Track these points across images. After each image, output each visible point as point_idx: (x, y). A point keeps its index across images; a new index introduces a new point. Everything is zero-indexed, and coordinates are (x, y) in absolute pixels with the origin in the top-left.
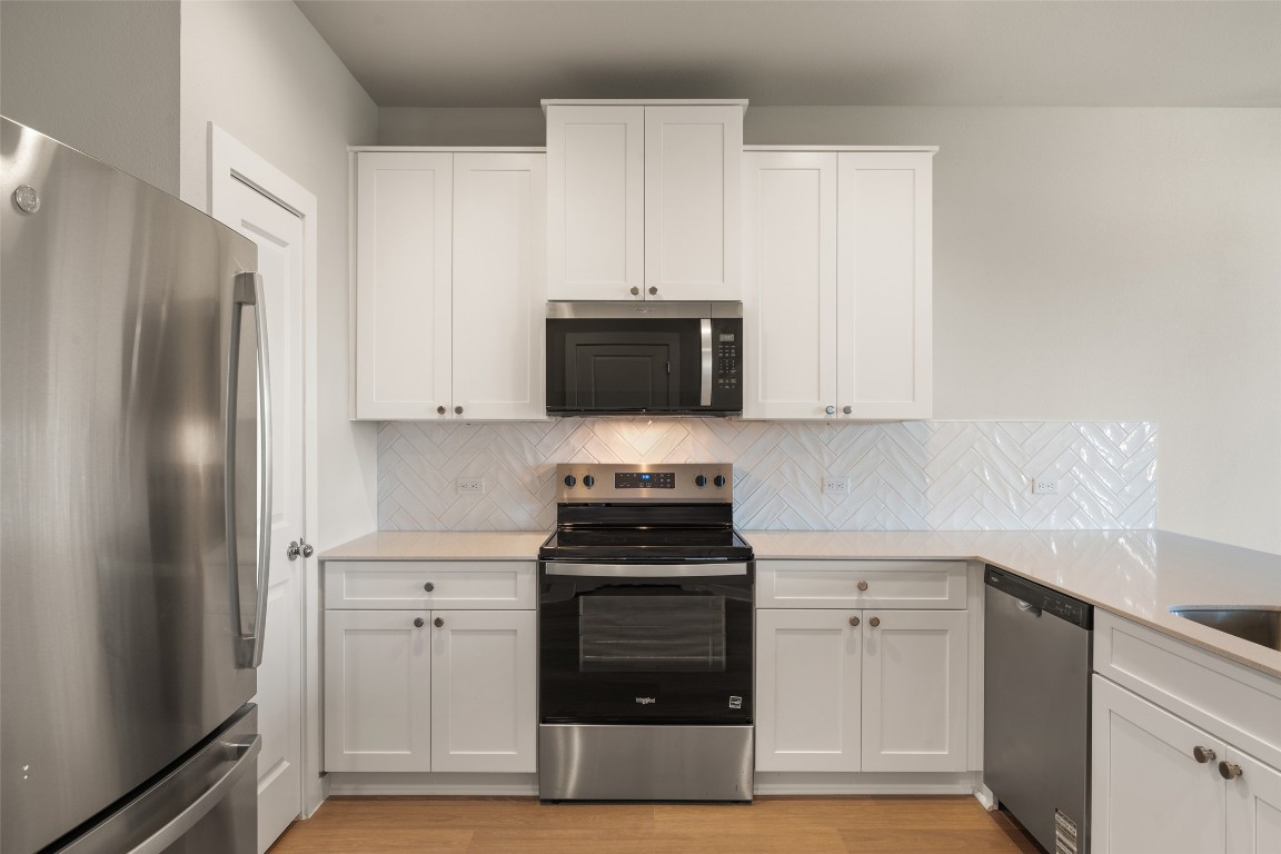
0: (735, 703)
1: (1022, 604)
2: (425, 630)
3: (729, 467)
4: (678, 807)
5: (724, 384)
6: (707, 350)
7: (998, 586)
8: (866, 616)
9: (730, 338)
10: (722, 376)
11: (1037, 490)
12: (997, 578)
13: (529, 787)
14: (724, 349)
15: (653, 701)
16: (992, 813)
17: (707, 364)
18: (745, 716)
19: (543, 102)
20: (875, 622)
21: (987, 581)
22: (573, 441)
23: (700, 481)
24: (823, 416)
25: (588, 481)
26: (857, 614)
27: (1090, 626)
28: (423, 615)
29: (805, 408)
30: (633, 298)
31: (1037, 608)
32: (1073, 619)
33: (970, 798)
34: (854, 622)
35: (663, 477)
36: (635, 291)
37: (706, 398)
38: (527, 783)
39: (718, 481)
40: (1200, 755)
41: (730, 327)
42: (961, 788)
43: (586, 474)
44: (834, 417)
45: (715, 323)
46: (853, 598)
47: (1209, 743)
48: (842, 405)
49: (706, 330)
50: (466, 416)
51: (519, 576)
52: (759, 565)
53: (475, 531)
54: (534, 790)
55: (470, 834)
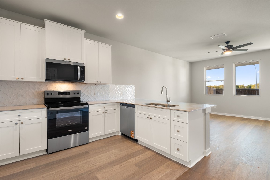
0: (86, 128)
1: (126, 107)
2: (18, 125)
3: (80, 91)
4: (76, 147)
5: (82, 77)
6: (79, 71)
7: (122, 105)
8: (105, 112)
9: (83, 69)
10: (81, 75)
11: (122, 94)
12: (122, 104)
13: (44, 153)
14: (82, 71)
15: (71, 130)
16: (121, 136)
17: (79, 74)
18: (87, 130)
19: (45, 19)
20: (106, 112)
21: (120, 105)
22: (47, 86)
23: (75, 94)
24: (97, 83)
25: (52, 94)
26: (104, 111)
27: (135, 107)
28: (18, 122)
29: (94, 81)
30: (65, 60)
31: (128, 107)
32: (133, 107)
33: (118, 135)
34: (104, 113)
35: (67, 93)
36: (65, 59)
37: (79, 79)
38: (44, 152)
39: (78, 93)
40: (148, 118)
41: (83, 68)
42: (116, 134)
43: (51, 93)
44: (98, 83)
45: (80, 66)
46: (103, 109)
47: (149, 116)
48: (100, 81)
49: (79, 68)
50: (24, 80)
51: (42, 111)
52: (89, 105)
53: (23, 105)
54: (45, 153)
55: (34, 163)
